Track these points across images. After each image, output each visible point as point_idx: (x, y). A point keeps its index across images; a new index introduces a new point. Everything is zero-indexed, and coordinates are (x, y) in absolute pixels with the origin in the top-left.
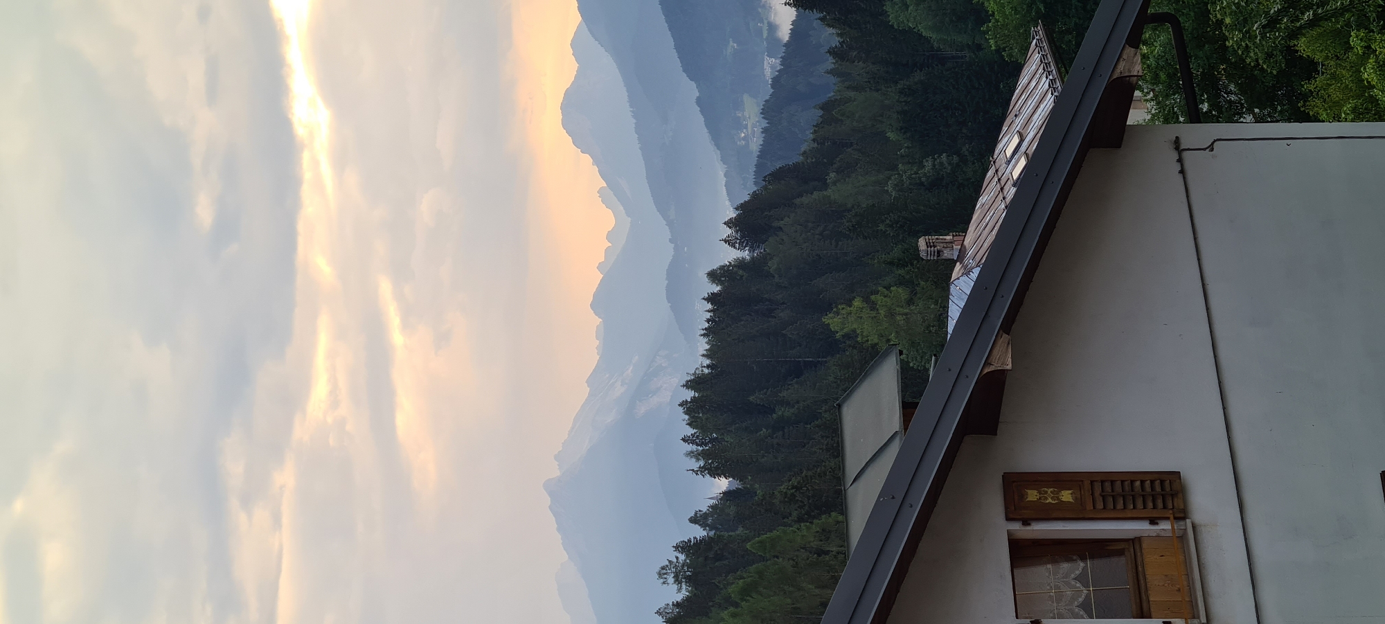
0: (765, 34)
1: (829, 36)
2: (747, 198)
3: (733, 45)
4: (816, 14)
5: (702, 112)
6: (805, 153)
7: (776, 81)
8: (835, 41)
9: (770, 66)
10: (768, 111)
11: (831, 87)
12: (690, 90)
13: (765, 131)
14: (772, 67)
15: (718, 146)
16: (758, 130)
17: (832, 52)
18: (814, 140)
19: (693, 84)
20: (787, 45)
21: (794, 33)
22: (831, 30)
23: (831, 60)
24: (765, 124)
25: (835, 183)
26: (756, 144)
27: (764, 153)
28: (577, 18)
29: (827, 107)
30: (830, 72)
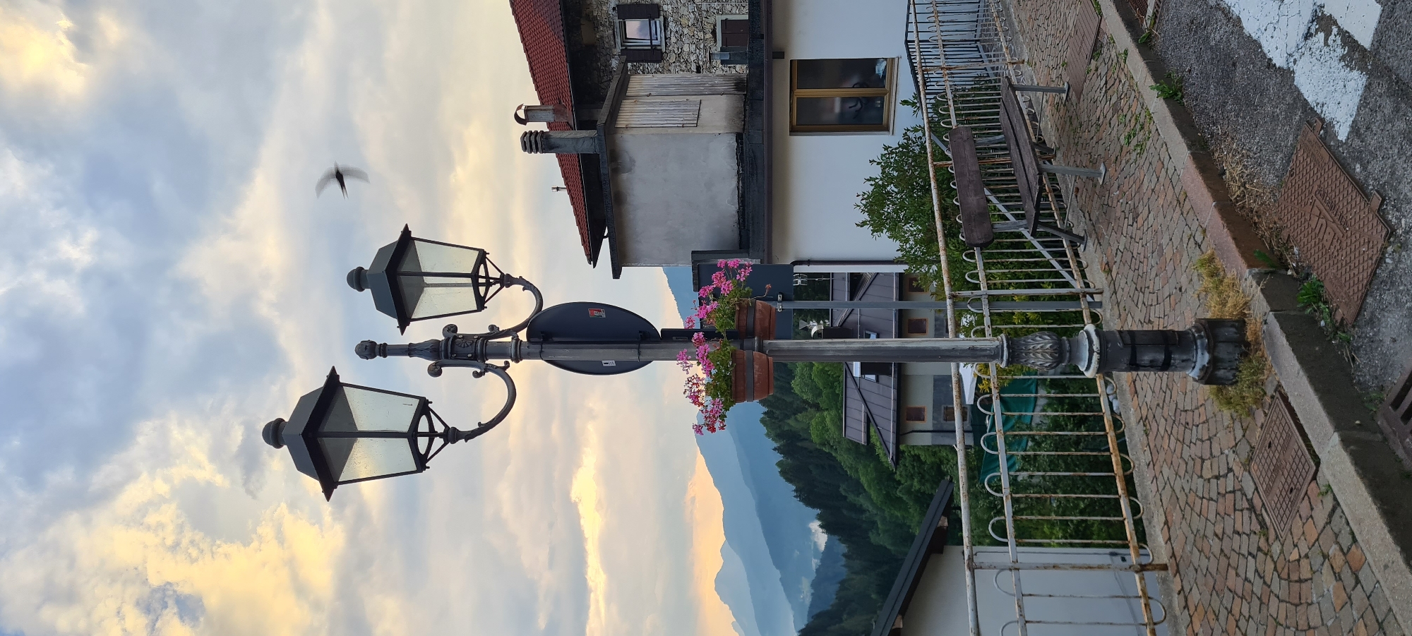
0: (812, 547)
1: (843, 548)
2: (804, 627)
3: (797, 553)
4: (837, 537)
5: (782, 585)
6: (832, 605)
7: (817, 570)
8: (846, 550)
9: (815, 563)
10: (815, 585)
11: (844, 573)
12: (777, 574)
13: (812, 594)
14: (816, 564)
15: (790, 602)
16: (809, 594)
17: (844, 555)
18: (836, 598)
19: (778, 572)
20: (822, 553)
21: (826, 547)
22: (844, 545)
23: (844, 559)
24: (813, 591)
25: (846, 620)
26: (808, 600)
27: (812, 606)
28: (724, 539)
29: (842, 583)
30: (845, 566)
